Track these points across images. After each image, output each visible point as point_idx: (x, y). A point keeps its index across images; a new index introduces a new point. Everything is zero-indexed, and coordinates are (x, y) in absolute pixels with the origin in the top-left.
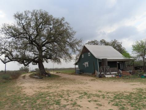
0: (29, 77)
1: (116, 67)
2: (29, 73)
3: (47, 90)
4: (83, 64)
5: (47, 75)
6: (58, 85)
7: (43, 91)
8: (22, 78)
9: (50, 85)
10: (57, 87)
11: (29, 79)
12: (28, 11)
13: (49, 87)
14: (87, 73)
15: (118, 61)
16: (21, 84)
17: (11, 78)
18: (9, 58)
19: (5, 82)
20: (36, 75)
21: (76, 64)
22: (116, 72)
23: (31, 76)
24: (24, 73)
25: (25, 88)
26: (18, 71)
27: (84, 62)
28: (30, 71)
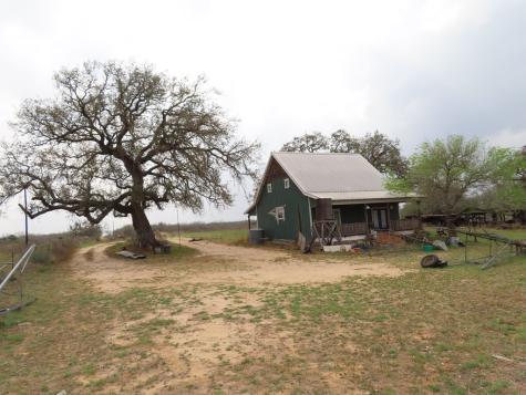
0: (106, 257)
1: (362, 220)
2: (102, 242)
3: (153, 285)
4: (271, 213)
5: (158, 250)
6: (183, 273)
7: (142, 286)
8: (83, 259)
9: (163, 274)
10: (178, 279)
11: (106, 261)
12: (95, 63)
13: (158, 279)
14: (284, 241)
15: (369, 205)
16: (87, 274)
17: (53, 258)
18: (44, 202)
19: (42, 271)
20: (124, 249)
21: (251, 212)
22: (363, 237)
23: (111, 253)
24: (86, 243)
25: (100, 283)
26: (64, 234)
27: (272, 207)
28: (104, 235)
